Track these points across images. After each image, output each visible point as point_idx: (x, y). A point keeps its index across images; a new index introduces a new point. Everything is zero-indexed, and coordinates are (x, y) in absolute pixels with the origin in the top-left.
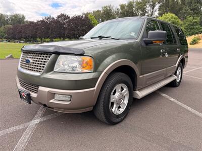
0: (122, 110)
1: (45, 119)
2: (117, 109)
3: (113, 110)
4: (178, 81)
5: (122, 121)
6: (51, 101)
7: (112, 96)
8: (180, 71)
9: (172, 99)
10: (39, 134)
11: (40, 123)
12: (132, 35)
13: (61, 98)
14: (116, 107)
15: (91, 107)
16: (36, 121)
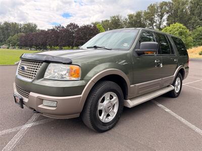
0: (111, 118)
1: (37, 124)
2: (105, 117)
3: (101, 118)
4: (177, 92)
5: (110, 129)
6: (39, 106)
7: (100, 104)
8: (179, 81)
9: (167, 110)
10: (29, 138)
11: (32, 127)
12: (124, 45)
13: (49, 104)
14: (104, 115)
15: (78, 113)
16: (29, 125)
